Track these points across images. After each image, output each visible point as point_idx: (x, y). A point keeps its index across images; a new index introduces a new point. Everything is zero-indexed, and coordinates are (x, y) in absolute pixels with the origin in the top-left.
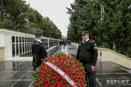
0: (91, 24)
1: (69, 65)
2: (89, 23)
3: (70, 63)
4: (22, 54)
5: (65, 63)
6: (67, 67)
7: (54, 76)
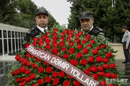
0: (99, 12)
1: (75, 45)
2: (96, 11)
3: (79, 42)
4: (12, 52)
5: (67, 43)
6: (74, 51)
7: (49, 74)
